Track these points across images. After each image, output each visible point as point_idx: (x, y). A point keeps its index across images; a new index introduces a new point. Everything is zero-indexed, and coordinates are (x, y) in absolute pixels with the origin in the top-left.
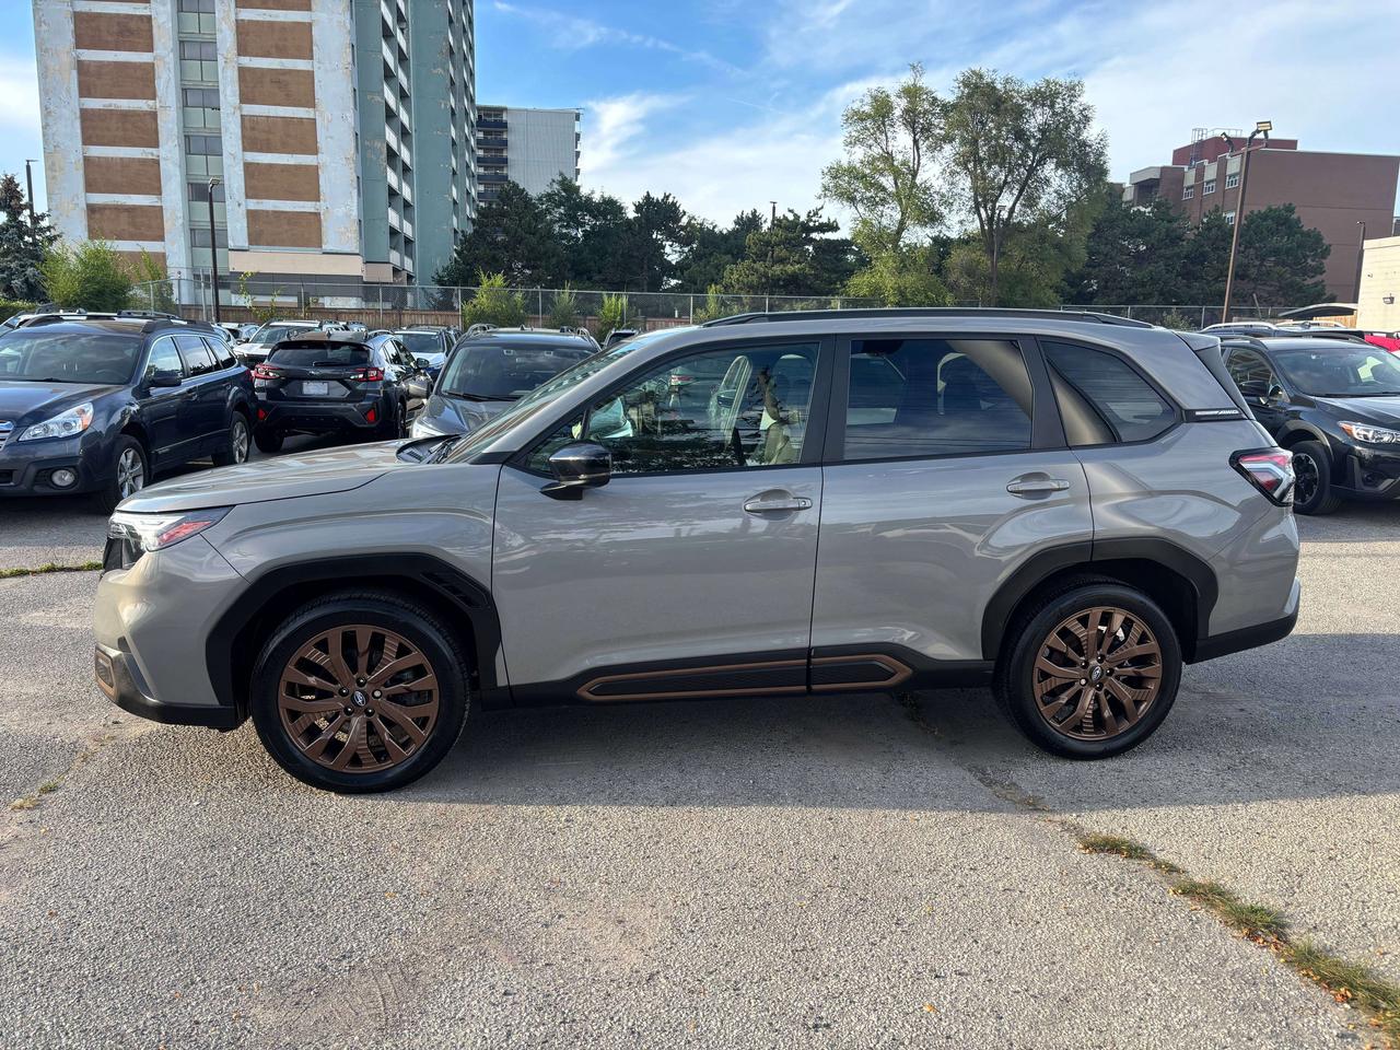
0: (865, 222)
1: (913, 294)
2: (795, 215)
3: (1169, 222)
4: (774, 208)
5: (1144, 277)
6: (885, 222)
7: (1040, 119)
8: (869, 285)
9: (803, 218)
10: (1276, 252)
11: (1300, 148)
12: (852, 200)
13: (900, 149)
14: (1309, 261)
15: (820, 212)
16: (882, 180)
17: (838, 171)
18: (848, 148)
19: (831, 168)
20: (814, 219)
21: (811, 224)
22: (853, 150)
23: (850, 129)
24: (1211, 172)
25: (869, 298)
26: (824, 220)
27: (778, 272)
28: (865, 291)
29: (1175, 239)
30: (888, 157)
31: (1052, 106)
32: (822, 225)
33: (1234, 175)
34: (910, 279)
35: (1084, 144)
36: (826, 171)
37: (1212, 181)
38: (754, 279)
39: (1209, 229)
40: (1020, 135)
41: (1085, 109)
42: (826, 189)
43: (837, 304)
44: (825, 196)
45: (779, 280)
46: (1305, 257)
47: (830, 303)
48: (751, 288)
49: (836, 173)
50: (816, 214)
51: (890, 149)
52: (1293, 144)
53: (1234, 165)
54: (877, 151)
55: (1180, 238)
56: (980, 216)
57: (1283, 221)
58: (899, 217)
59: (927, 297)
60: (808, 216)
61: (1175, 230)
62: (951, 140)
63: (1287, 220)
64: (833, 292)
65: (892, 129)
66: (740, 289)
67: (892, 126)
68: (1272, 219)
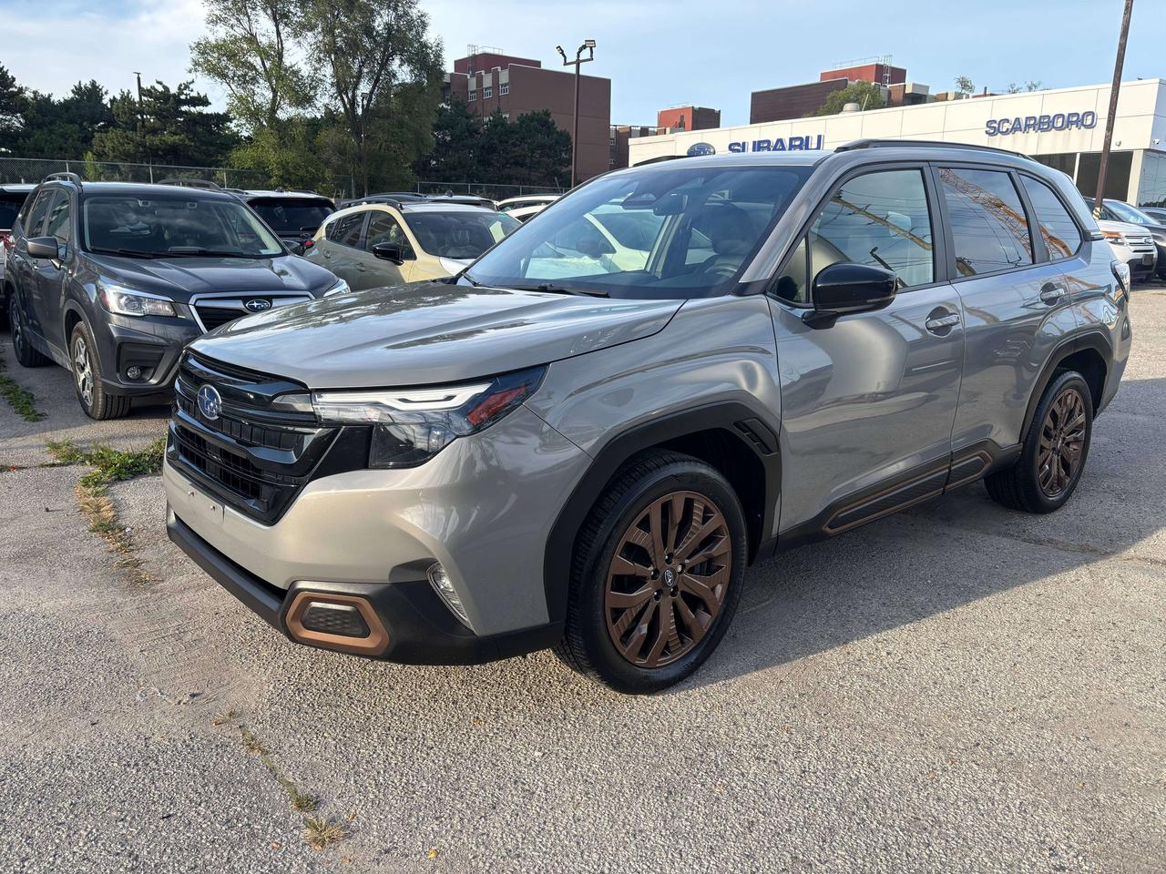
0: (240, 99)
1: (295, 168)
2: (165, 87)
3: (467, 118)
4: (139, 79)
5: (454, 162)
6: (258, 99)
7: (386, 19)
8: (252, 159)
9: (174, 90)
10: (542, 147)
11: (543, 67)
12: (223, 76)
13: (263, 32)
14: (563, 155)
15: (191, 86)
16: (251, 59)
17: (206, 47)
18: (210, 26)
19: (199, 44)
20: (185, 92)
21: (183, 97)
22: (216, 29)
23: (212, 7)
24: (488, 81)
25: (254, 170)
26: (194, 94)
27: (157, 142)
28: (249, 164)
29: (472, 132)
30: (252, 39)
31: (395, 9)
32: (192, 98)
33: (505, 85)
34: (290, 156)
35: (424, 46)
36: (193, 45)
37: (489, 88)
38: (130, 147)
39: (495, 126)
40: (369, 31)
41: (422, 16)
42: (196, 64)
43: (222, 174)
44: (196, 70)
45: (158, 149)
46: (561, 151)
47: (214, 174)
48: (127, 156)
49: (203, 49)
50: (187, 87)
51: (254, 31)
52: (538, 64)
53: (504, 77)
54: (239, 32)
55: (476, 132)
56: (342, 100)
57: (542, 122)
58: (271, 95)
59: (307, 171)
60: (179, 89)
61: (472, 125)
62: (312, 29)
63: (546, 122)
64: (217, 164)
65: (254, 12)
66: (115, 157)
67: (253, 9)
68: (537, 120)
